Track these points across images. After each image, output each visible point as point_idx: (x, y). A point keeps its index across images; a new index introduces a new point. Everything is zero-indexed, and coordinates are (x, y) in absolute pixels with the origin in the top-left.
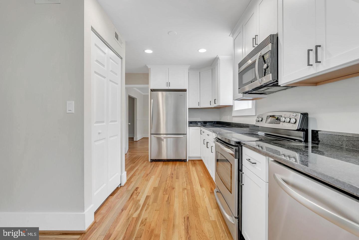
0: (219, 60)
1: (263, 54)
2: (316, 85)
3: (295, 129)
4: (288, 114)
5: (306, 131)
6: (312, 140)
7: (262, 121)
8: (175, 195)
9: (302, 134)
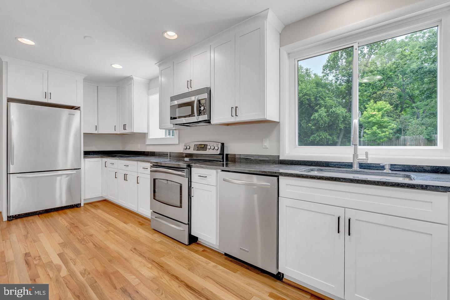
0: (133, 81)
1: (200, 98)
2: (228, 126)
3: (218, 154)
4: (212, 144)
5: (223, 155)
6: (226, 160)
7: (189, 149)
8: (100, 239)
9: (221, 156)
